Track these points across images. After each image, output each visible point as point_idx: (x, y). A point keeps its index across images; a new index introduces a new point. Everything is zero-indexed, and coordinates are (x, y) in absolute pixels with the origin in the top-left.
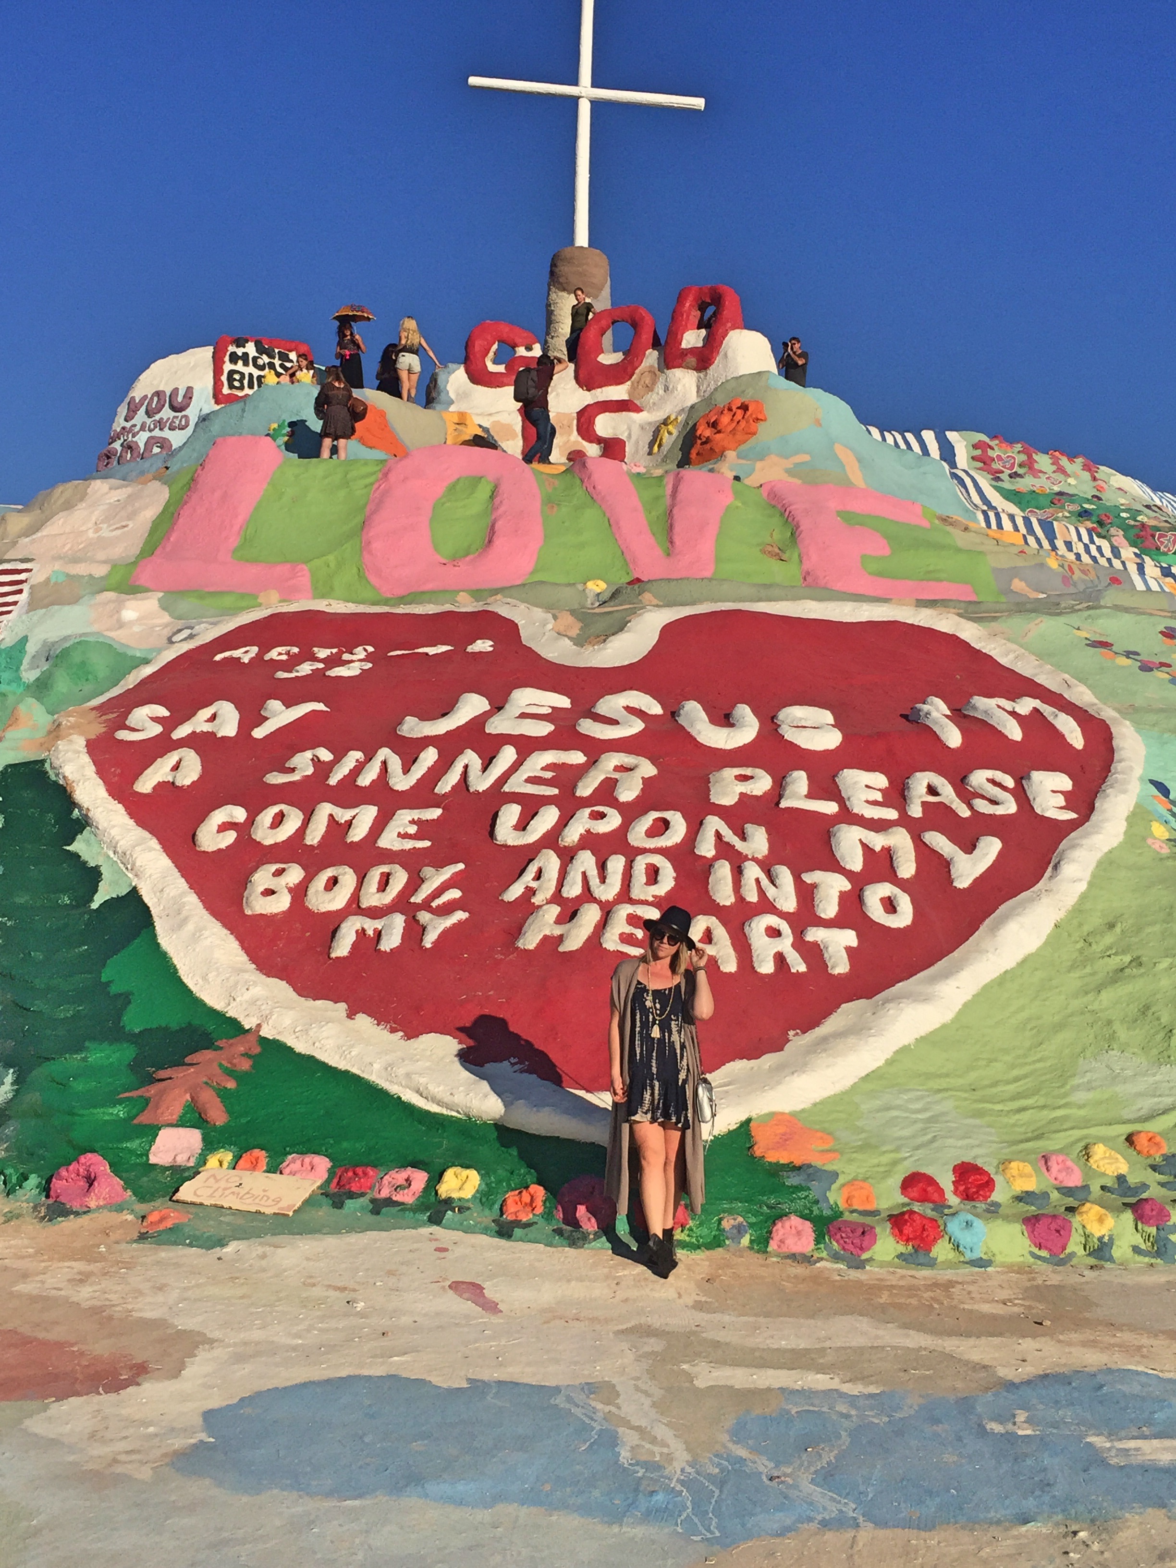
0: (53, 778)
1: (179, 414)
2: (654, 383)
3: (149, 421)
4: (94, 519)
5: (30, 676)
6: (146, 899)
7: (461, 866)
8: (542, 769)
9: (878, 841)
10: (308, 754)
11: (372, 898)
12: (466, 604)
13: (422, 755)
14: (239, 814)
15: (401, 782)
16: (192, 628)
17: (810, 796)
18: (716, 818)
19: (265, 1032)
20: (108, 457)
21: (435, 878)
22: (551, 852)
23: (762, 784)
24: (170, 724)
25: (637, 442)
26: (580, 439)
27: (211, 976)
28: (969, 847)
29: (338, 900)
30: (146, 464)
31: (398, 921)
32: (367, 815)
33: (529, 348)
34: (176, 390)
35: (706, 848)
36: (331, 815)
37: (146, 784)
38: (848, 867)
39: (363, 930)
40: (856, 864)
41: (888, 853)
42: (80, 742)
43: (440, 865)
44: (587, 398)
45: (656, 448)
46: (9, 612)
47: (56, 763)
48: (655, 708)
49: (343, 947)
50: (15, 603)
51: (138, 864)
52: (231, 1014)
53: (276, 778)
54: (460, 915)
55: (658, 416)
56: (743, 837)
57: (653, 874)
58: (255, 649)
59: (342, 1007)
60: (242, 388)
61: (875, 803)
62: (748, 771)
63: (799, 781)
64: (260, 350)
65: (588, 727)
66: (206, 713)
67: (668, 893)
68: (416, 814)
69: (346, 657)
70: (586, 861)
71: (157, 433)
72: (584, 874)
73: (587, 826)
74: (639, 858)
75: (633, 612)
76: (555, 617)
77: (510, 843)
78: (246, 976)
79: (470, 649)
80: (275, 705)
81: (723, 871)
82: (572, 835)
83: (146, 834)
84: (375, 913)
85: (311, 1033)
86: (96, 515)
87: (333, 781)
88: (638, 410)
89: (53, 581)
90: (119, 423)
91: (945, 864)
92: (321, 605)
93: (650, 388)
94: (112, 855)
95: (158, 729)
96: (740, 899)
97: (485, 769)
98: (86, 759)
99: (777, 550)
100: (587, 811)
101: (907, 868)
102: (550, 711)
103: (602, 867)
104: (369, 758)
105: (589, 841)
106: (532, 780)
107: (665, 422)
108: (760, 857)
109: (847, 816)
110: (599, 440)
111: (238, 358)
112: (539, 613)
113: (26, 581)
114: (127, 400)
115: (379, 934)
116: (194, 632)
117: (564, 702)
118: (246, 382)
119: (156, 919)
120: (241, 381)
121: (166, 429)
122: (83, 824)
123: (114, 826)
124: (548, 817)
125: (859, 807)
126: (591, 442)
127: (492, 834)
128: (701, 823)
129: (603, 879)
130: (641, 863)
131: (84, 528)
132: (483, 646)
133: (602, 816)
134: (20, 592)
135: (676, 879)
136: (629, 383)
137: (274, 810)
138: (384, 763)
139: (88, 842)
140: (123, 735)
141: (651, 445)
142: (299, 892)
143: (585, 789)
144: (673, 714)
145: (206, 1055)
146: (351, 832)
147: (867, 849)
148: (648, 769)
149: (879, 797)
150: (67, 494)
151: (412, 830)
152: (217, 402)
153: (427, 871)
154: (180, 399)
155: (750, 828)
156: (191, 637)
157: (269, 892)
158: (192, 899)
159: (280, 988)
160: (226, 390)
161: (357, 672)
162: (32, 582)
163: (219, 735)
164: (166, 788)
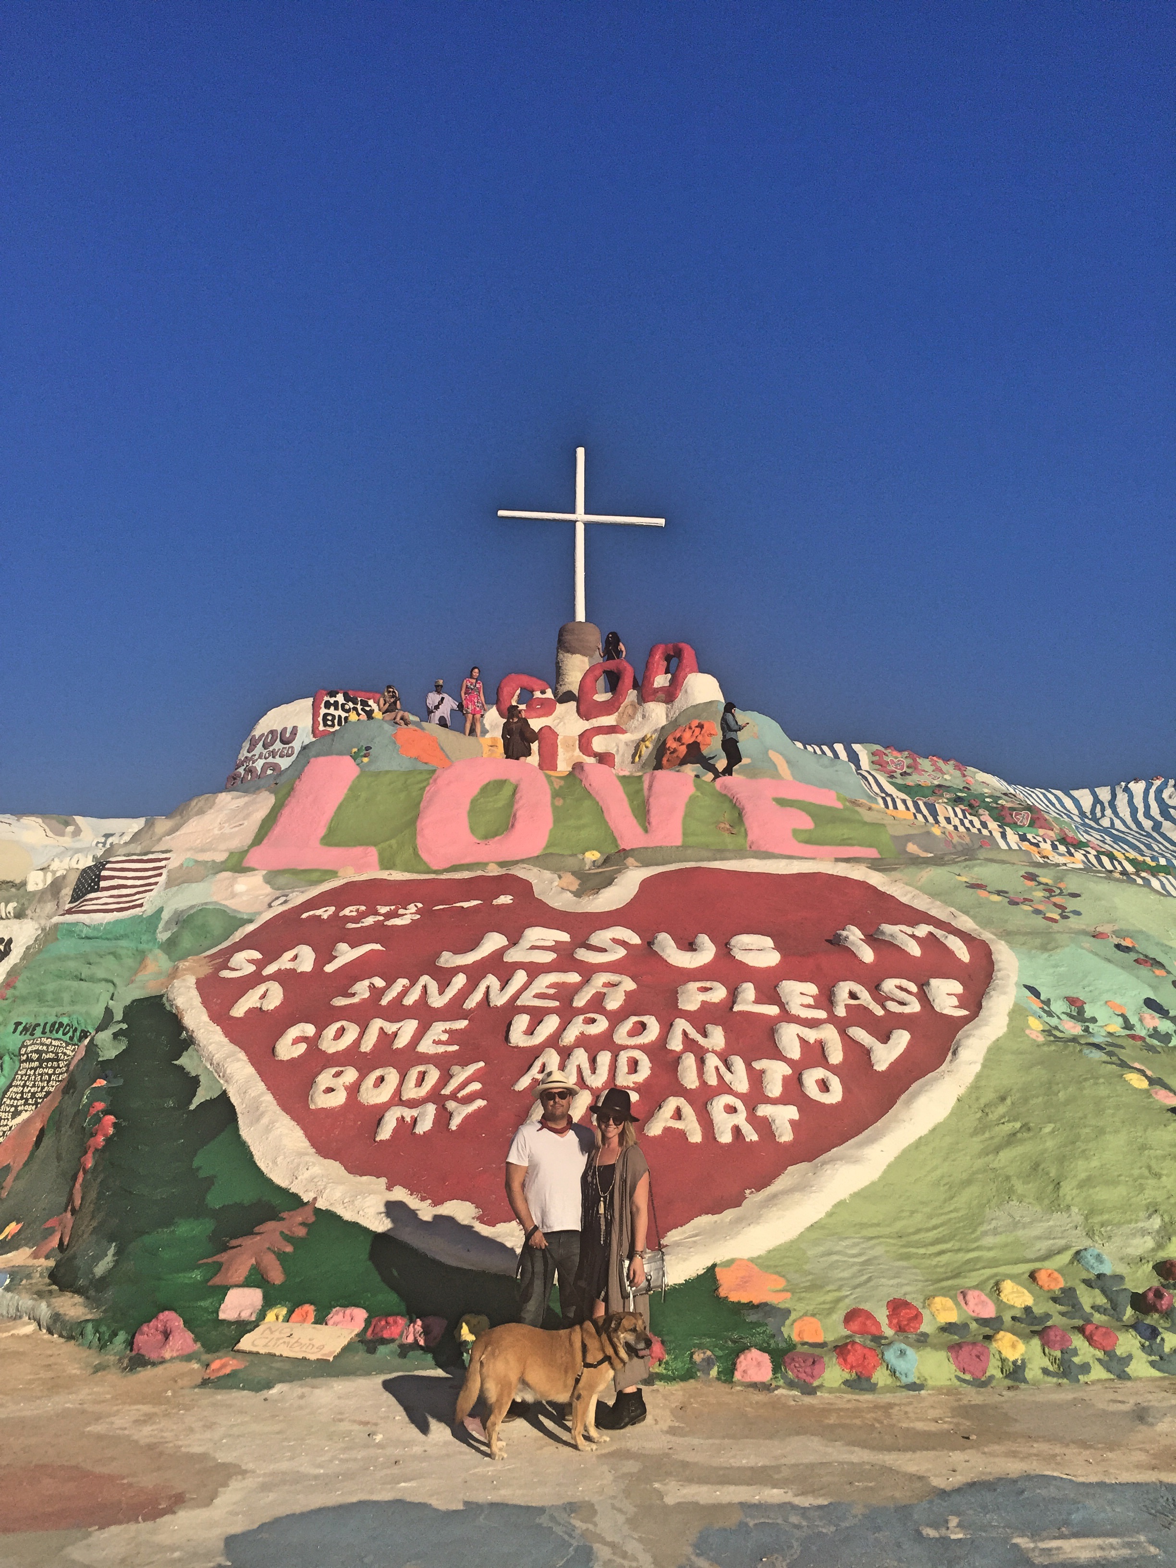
0: (168, 1008)
1: (287, 746)
2: (635, 714)
3: (265, 752)
4: (219, 821)
5: (163, 936)
6: (233, 1100)
7: (481, 1064)
8: (547, 987)
9: (811, 1035)
10: (366, 983)
11: (411, 1092)
12: (494, 871)
13: (454, 980)
14: (309, 1030)
15: (437, 1001)
16: (287, 896)
17: (757, 1001)
18: (683, 1020)
19: (321, 1204)
20: (235, 779)
21: (461, 1075)
22: (553, 1051)
23: (719, 993)
24: (260, 965)
25: (623, 755)
26: (581, 754)
27: (279, 1160)
28: (885, 1038)
29: (384, 1095)
30: (262, 782)
31: (431, 1109)
32: (409, 1027)
33: (543, 692)
34: (285, 729)
35: (676, 1044)
36: (381, 1028)
37: (239, 1010)
38: (789, 1056)
39: (403, 1117)
40: (794, 1052)
41: (821, 1045)
42: (191, 980)
43: (465, 1064)
44: (586, 725)
45: (637, 759)
46: (151, 890)
47: (171, 996)
48: (635, 940)
49: (385, 1133)
50: (156, 883)
51: (228, 1071)
52: (293, 1190)
53: (340, 1002)
54: (480, 1103)
55: (638, 736)
56: (705, 1035)
57: (634, 1066)
58: (333, 909)
59: (383, 1180)
60: (333, 726)
61: (809, 1006)
62: (708, 984)
63: (748, 991)
64: (347, 698)
65: (583, 955)
66: (289, 955)
67: (646, 1080)
68: (448, 1025)
69: (401, 911)
70: (580, 1057)
71: (270, 760)
72: (579, 1067)
73: (581, 1030)
74: (622, 1053)
75: (619, 871)
76: (560, 877)
77: (521, 1044)
78: (307, 1158)
79: (495, 902)
80: (343, 947)
81: (689, 1061)
82: (570, 1036)
83: (237, 1049)
84: (413, 1104)
85: (356, 1203)
86: (221, 817)
87: (384, 1002)
88: (624, 732)
89: (185, 866)
90: (244, 753)
91: (867, 1052)
92: (384, 875)
93: (631, 717)
94: (209, 1067)
95: (252, 968)
96: (703, 1083)
97: (502, 989)
98: (195, 993)
99: (728, 826)
100: (582, 1017)
101: (836, 1056)
102: (554, 943)
103: (593, 1061)
104: (413, 983)
105: (583, 1041)
106: (539, 996)
107: (643, 740)
108: (718, 1049)
109: (787, 1016)
110: (595, 755)
111: (332, 704)
112: (547, 874)
113: (165, 867)
114: (250, 738)
115: (415, 1121)
116: (288, 898)
117: (565, 937)
118: (336, 721)
119: (239, 1115)
120: (333, 721)
121: (277, 757)
122: (190, 1042)
123: (211, 1044)
124: (551, 1023)
125: (795, 1009)
126: (589, 756)
127: (507, 1039)
128: (671, 1025)
129: (594, 1070)
130: (624, 1057)
131: (211, 827)
132: (505, 899)
133: (593, 1021)
134: (160, 875)
135: (651, 1069)
136: (616, 714)
137: (337, 1025)
138: (425, 987)
139: (191, 1057)
140: (226, 974)
141: (634, 756)
142: (354, 1090)
143: (580, 1001)
144: (649, 943)
145: (270, 1225)
146: (396, 1041)
147: (803, 1041)
148: (629, 985)
149: (811, 1001)
150: (200, 804)
151: (445, 1037)
152: (314, 737)
153: (456, 1069)
154: (288, 735)
155: (710, 1028)
156: (285, 902)
157: (330, 1090)
158: (269, 1098)
159: (335, 1167)
160: (321, 728)
161: (408, 922)
162: (170, 867)
163: (299, 971)
164: (256, 1013)
